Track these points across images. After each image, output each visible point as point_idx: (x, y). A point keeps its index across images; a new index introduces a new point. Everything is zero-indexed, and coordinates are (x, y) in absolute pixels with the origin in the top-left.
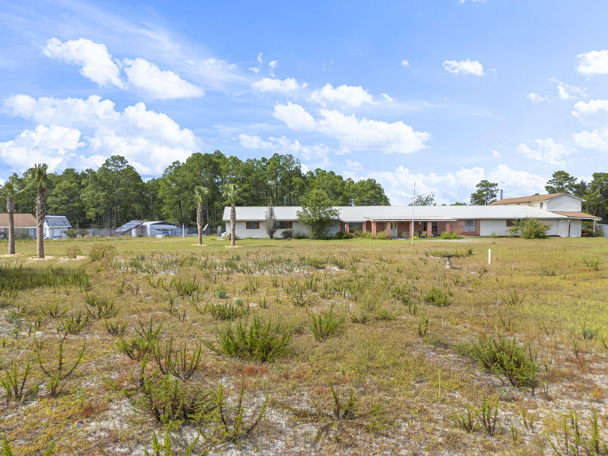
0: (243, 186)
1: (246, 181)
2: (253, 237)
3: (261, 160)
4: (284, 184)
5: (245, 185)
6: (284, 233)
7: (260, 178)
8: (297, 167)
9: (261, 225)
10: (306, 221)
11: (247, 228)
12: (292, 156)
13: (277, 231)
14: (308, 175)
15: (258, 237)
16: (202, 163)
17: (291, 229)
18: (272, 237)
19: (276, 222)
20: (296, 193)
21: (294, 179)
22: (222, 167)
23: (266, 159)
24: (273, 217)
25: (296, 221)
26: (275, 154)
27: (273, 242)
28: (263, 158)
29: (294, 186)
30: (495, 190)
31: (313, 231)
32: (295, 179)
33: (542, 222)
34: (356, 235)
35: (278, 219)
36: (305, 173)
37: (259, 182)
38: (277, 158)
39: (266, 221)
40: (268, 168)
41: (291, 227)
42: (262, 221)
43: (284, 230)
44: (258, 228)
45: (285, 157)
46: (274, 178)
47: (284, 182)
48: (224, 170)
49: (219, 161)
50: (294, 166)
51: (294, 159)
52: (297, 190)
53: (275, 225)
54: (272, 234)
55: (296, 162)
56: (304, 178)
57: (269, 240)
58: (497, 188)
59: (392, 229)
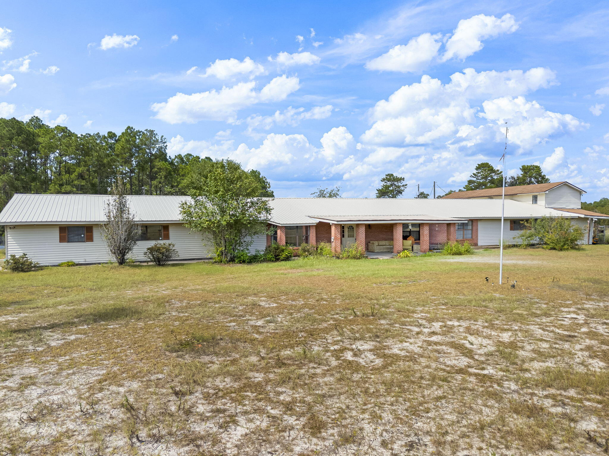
0: (77, 170)
1: (82, 163)
2: (76, 261)
3: (106, 135)
4: (143, 170)
5: (81, 169)
6: (151, 250)
7: (105, 161)
8: (162, 148)
9: (96, 234)
10: (205, 225)
11: (62, 240)
12: (155, 132)
13: (135, 248)
14: (176, 160)
15: (89, 261)
16: (5, 132)
17: (167, 242)
18: (122, 262)
19: (132, 226)
20: (160, 183)
21: (157, 164)
22: (40, 140)
23: (114, 134)
24: (125, 216)
25: (178, 225)
26: (129, 128)
27: (125, 273)
28: (109, 133)
29: (156, 173)
30: (403, 186)
31: (218, 245)
32: (159, 164)
33: (573, 223)
34: (304, 250)
35: (136, 219)
36: (173, 157)
37: (104, 165)
38: (130, 133)
39: (107, 225)
40: (118, 147)
41: (167, 237)
42: (98, 225)
43: (151, 244)
44: (90, 239)
45: (143, 133)
46: (127, 162)
47: (143, 167)
48: (43, 145)
49: (37, 131)
50: (157, 146)
51: (157, 137)
52: (161, 178)
53: (129, 234)
54: (124, 255)
55: (160, 140)
56: (172, 163)
57: (115, 268)
58: (404, 183)
59: (353, 237)
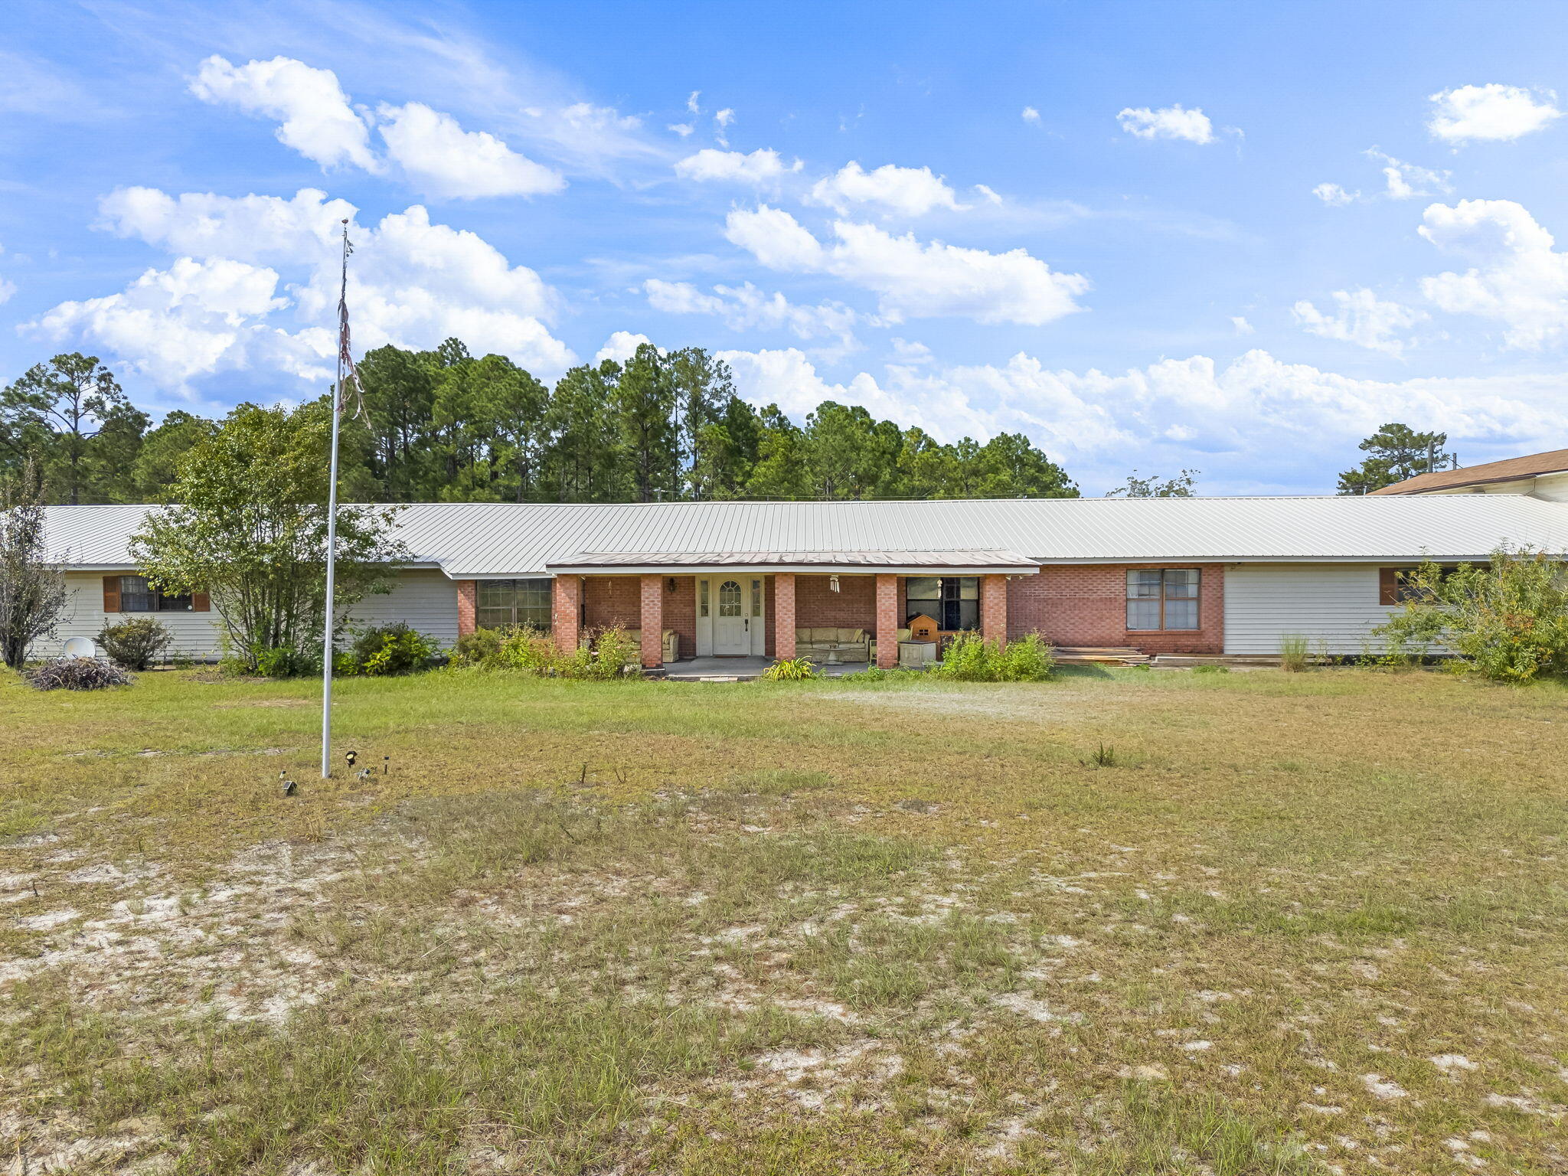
21: (700, 431)
32: (704, 431)
38: (644, 360)
41: (203, 605)
50: (710, 386)
52: (706, 465)
59: (738, 613)
